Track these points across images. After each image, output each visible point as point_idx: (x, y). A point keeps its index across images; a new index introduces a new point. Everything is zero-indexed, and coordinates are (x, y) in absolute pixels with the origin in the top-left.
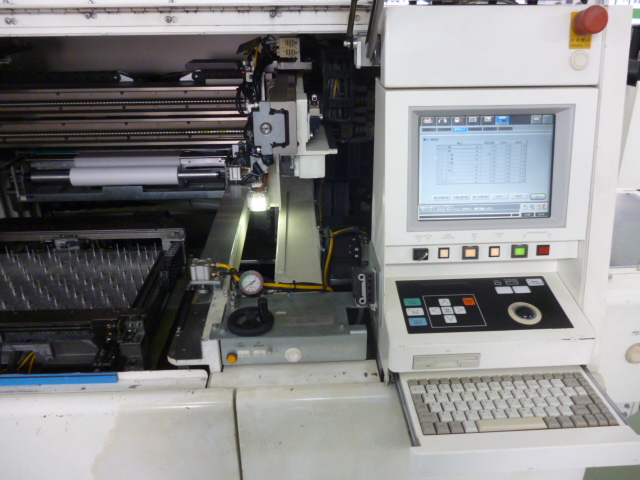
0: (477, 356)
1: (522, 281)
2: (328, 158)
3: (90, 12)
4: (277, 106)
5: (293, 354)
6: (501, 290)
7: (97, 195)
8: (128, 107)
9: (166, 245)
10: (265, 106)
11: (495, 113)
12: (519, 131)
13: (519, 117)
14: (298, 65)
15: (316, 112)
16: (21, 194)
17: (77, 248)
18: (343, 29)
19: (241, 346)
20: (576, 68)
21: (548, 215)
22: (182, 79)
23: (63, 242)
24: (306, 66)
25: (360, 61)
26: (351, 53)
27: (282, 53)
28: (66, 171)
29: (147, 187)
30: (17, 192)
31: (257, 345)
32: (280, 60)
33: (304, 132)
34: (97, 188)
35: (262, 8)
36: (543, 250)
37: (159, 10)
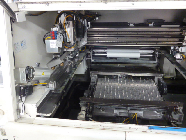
7: (115, 61)
8: (139, 34)
9: (156, 79)
16: (92, 59)
17: (124, 78)
22: (149, 25)
23: (120, 76)
28: (106, 53)
29: (131, 59)
30: (91, 59)
34: (116, 58)
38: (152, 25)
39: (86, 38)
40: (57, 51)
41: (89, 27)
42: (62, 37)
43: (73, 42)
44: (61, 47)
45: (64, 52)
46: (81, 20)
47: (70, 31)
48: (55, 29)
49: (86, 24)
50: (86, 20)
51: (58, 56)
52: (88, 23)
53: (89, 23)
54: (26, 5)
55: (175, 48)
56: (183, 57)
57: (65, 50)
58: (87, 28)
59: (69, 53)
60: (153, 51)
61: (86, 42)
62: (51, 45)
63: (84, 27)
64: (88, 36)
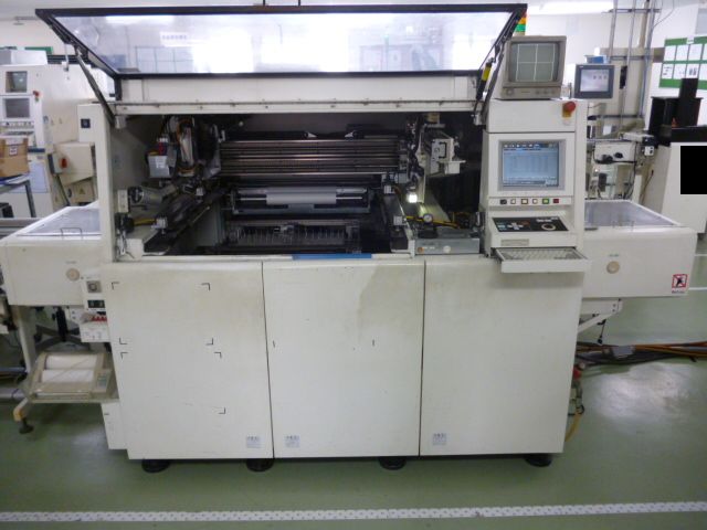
0: (527, 241)
1: (549, 218)
2: (461, 164)
3: (366, 103)
4: (442, 141)
5: (447, 249)
6: (539, 221)
7: (284, 211)
9: (349, 229)
10: (437, 141)
11: (534, 143)
12: (544, 150)
13: (544, 145)
14: (438, 126)
15: (457, 144)
16: (236, 209)
17: (293, 232)
18: (472, 109)
19: (424, 244)
20: (565, 124)
21: (557, 185)
22: (346, 136)
23: (285, 228)
24: (442, 126)
25: (478, 122)
26: (472, 120)
27: (430, 120)
28: (265, 196)
29: (317, 206)
30: (233, 208)
31: (432, 244)
32: (428, 123)
33: (451, 153)
34: (285, 206)
35: (437, 101)
36: (556, 201)
37: (394, 102)
38: (350, 135)
39: (217, 161)
40: (167, 174)
41: (224, 139)
42: (175, 152)
43: (192, 162)
44: (173, 166)
45: (179, 177)
46: (206, 127)
47: (186, 143)
48: (164, 140)
49: (217, 135)
50: (216, 128)
51: (169, 182)
52: (220, 132)
53: (223, 133)
54: (129, 107)
55: (388, 176)
56: (396, 191)
57: (180, 174)
58: (220, 141)
59: (185, 180)
60: (365, 191)
61: (219, 169)
62: (157, 164)
63: (213, 140)
64: (221, 158)
